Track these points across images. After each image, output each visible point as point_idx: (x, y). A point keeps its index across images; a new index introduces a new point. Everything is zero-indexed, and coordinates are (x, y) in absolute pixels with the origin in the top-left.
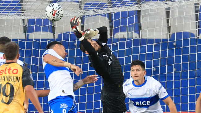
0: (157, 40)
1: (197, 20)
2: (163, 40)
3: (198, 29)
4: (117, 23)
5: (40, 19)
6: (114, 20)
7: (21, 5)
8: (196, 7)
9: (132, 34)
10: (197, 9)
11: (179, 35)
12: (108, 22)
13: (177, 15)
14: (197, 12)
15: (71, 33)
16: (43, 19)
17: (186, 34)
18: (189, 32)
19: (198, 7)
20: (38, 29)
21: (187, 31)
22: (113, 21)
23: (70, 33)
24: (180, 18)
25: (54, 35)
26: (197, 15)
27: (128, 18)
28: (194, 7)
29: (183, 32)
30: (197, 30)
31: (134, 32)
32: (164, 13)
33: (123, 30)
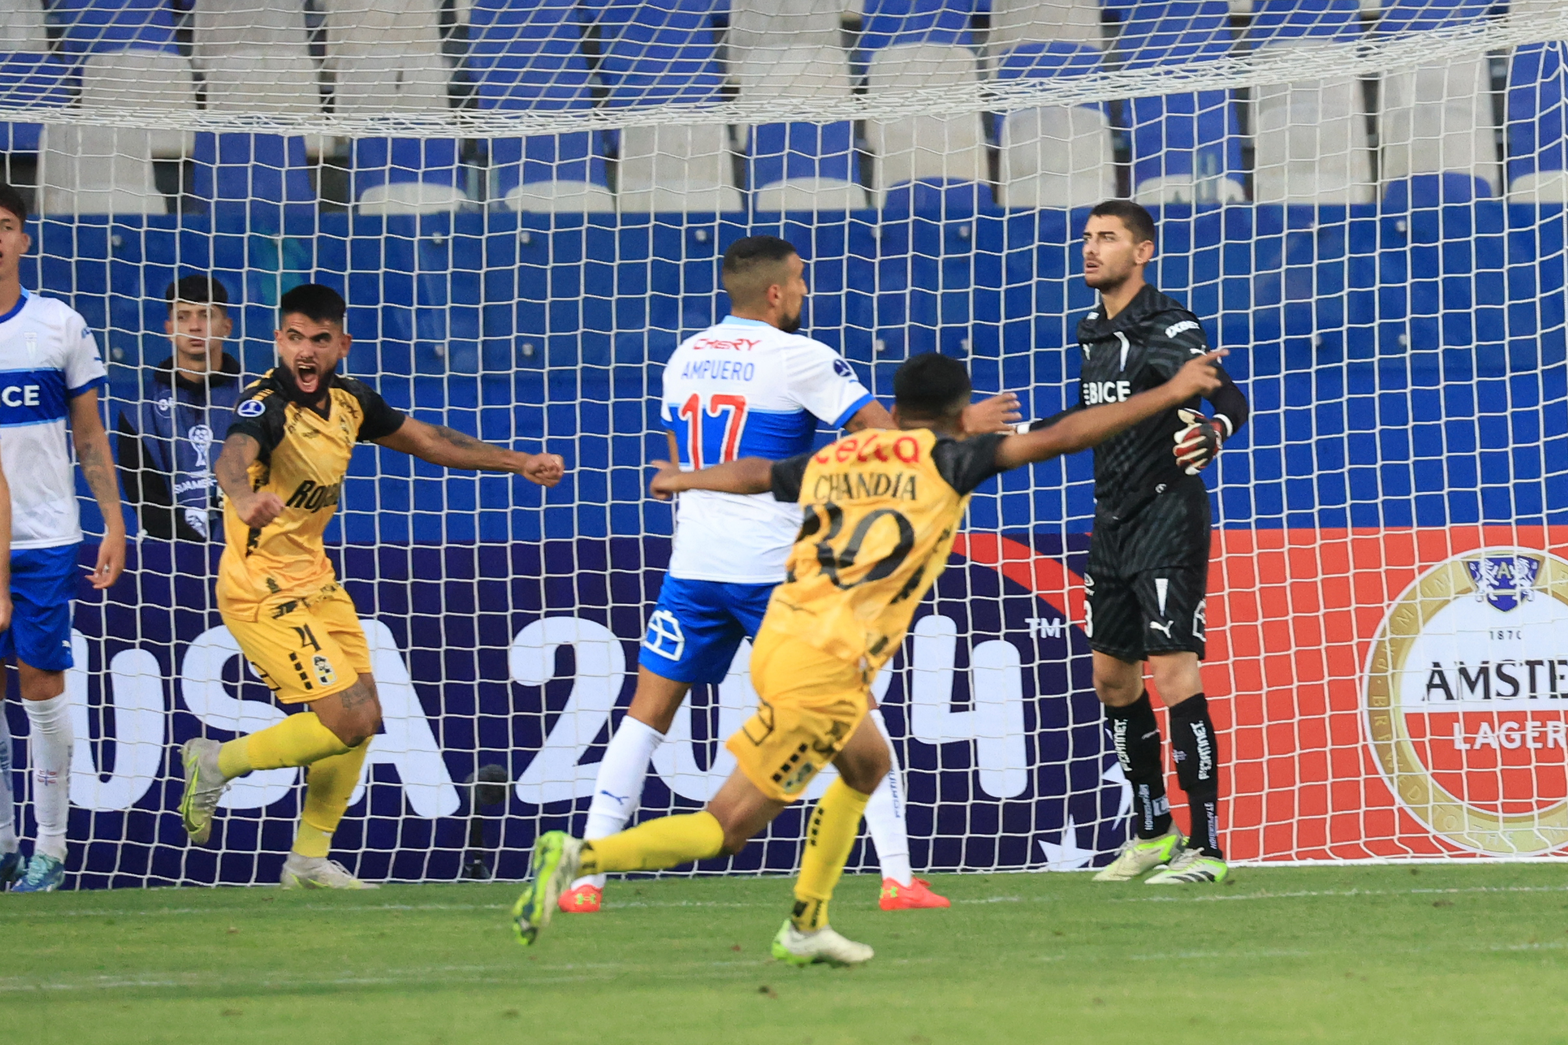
0: (1331, 212)
1: (1498, 120)
2: (1357, 210)
3: (1506, 159)
4: (1149, 140)
5: (806, 124)
6: (1135, 126)
7: (722, 68)
8: (1492, 63)
9: (1213, 185)
10: (1498, 71)
11: (1425, 186)
12: (1107, 133)
13: (1410, 100)
14: (1497, 83)
15: (950, 182)
16: (820, 125)
17: (1457, 184)
18: (1465, 172)
19: (1503, 62)
20: (800, 169)
21: (1458, 168)
22: (1133, 130)
23: (945, 187)
24: (1426, 113)
25: (869, 196)
26: (1497, 102)
27: (1197, 113)
28: (1486, 64)
29: (1440, 173)
30: (1504, 163)
31: (1229, 176)
32: (1353, 94)
33: (1178, 165)
